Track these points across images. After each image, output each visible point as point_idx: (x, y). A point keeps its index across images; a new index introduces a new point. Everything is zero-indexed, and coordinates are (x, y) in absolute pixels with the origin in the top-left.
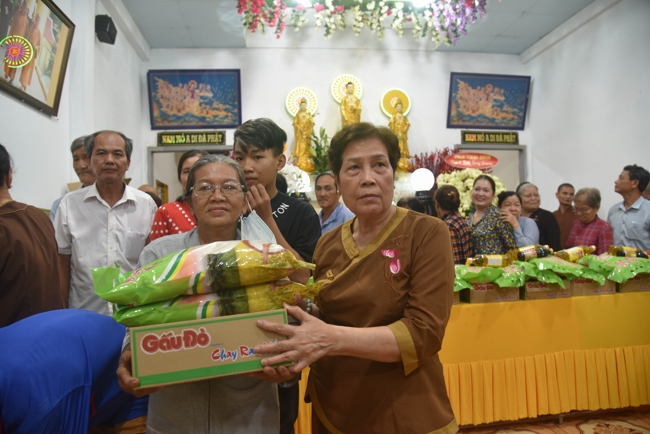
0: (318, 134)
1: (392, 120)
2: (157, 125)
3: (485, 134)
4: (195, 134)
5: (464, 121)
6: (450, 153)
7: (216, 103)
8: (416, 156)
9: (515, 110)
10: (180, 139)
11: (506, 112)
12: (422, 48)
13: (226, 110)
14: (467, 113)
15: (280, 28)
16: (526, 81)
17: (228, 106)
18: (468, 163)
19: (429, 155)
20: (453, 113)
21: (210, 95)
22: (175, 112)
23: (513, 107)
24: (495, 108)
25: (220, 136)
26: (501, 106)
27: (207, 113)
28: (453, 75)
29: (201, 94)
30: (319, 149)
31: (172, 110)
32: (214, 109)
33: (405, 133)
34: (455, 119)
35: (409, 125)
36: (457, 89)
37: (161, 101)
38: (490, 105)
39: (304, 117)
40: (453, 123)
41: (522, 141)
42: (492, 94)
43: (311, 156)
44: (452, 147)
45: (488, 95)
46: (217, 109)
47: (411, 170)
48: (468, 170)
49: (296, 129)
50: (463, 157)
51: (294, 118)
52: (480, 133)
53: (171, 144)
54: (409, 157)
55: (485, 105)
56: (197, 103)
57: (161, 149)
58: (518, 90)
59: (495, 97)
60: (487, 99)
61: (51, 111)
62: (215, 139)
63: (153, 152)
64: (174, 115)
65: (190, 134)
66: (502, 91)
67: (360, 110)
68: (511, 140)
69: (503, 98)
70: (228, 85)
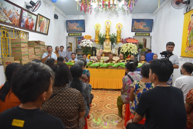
2: (68, 31)
3: (141, 33)
5: (136, 30)
7: (80, 27)
10: (73, 34)
11: (147, 28)
13: (82, 28)
14: (136, 28)
15: (91, 12)
16: (152, 20)
20: (133, 28)
21: (79, 25)
22: (71, 29)
23: (149, 27)
26: (145, 27)
27: (78, 29)
28: (133, 19)
29: (77, 25)
33: (120, 33)
36: (134, 23)
37: (69, 26)
38: (142, 26)
39: (97, 30)
40: (133, 31)
41: (150, 35)
45: (142, 24)
50: (130, 40)
53: (71, 36)
54: (120, 39)
56: (76, 27)
57: (69, 36)
58: (150, 23)
59: (144, 25)
60: (142, 25)
61: (47, 34)
62: (80, 34)
63: (67, 37)
65: (75, 33)
66: (146, 23)
67: (110, 29)
68: (148, 35)
69: (146, 25)
70: (82, 23)
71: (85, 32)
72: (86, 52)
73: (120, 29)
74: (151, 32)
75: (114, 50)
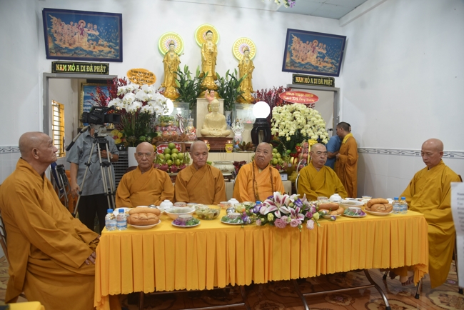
0: (182, 70)
1: (241, 62)
2: (52, 55)
3: (310, 77)
4: (83, 64)
5: (295, 67)
6: (284, 91)
7: (101, 40)
8: (258, 92)
9: (333, 61)
10: (71, 68)
11: (327, 62)
12: (267, 8)
13: (109, 46)
14: (298, 61)
16: (343, 39)
17: (111, 44)
18: (297, 99)
19: (268, 91)
20: (288, 60)
21: (97, 33)
22: (67, 45)
23: (332, 59)
24: (319, 58)
25: (105, 67)
26: (323, 57)
27: (94, 48)
28: (289, 30)
29: (89, 32)
30: (182, 82)
31: (64, 43)
32: (100, 45)
33: (250, 73)
34: (289, 65)
35: (254, 67)
36: (291, 42)
37: (55, 35)
38: (315, 56)
39: (172, 56)
40: (287, 68)
41: (336, 86)
42: (317, 48)
43: (176, 87)
44: (285, 86)
45: (314, 48)
46: (102, 45)
47: (254, 102)
48: (296, 104)
49: (165, 65)
50: (293, 94)
51: (164, 56)
52: (307, 77)
53: (64, 72)
54: (252, 92)
55: (311, 55)
56: (85, 39)
57: (55, 75)
58: (336, 46)
59: (319, 50)
60: (313, 52)
62: (100, 69)
63: (48, 78)
64: (66, 48)
65: (80, 64)
66: (325, 46)
67: (216, 53)
68: (329, 84)
69: (325, 52)
70: (112, 26)
71: (120, 60)
72: (138, 136)
73: (248, 57)
74: (338, 75)
75: (238, 130)
